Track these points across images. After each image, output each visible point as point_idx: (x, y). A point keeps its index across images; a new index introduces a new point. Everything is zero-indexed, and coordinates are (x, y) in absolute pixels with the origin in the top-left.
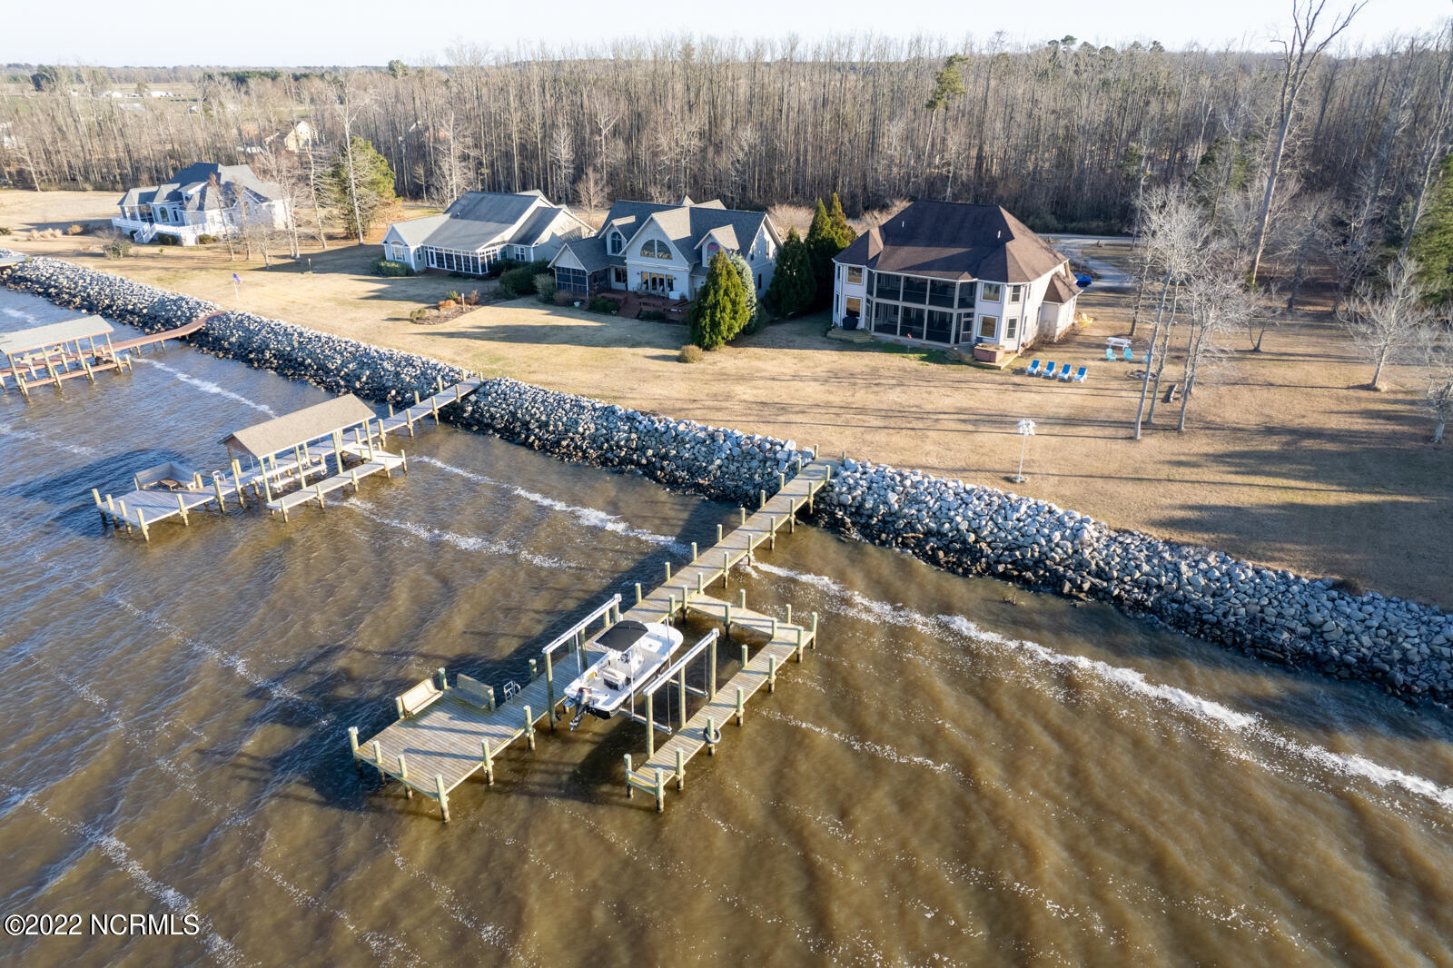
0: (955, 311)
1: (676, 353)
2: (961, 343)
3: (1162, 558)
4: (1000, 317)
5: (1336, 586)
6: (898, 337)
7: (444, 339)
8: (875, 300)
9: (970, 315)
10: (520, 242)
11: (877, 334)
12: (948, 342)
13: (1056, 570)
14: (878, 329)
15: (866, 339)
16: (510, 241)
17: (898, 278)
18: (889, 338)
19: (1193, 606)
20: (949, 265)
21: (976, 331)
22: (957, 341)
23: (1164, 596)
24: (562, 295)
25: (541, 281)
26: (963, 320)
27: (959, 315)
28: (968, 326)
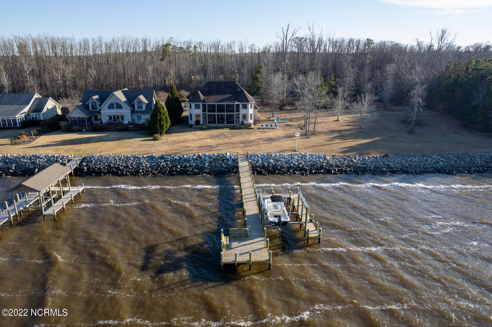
0: (235, 113)
1: (152, 138)
2: (237, 123)
3: (347, 159)
4: (248, 114)
5: (384, 156)
6: (217, 124)
7: (41, 148)
8: (207, 113)
9: (239, 114)
10: (34, 111)
11: (209, 125)
12: (234, 123)
13: (327, 168)
14: (209, 122)
15: (206, 127)
16: (28, 112)
17: (215, 105)
18: (214, 125)
19: (362, 168)
20: (228, 99)
21: (241, 119)
22: (236, 123)
23: (354, 168)
24: (75, 127)
25: (63, 124)
26: (237, 116)
27: (236, 114)
28: (239, 118)
